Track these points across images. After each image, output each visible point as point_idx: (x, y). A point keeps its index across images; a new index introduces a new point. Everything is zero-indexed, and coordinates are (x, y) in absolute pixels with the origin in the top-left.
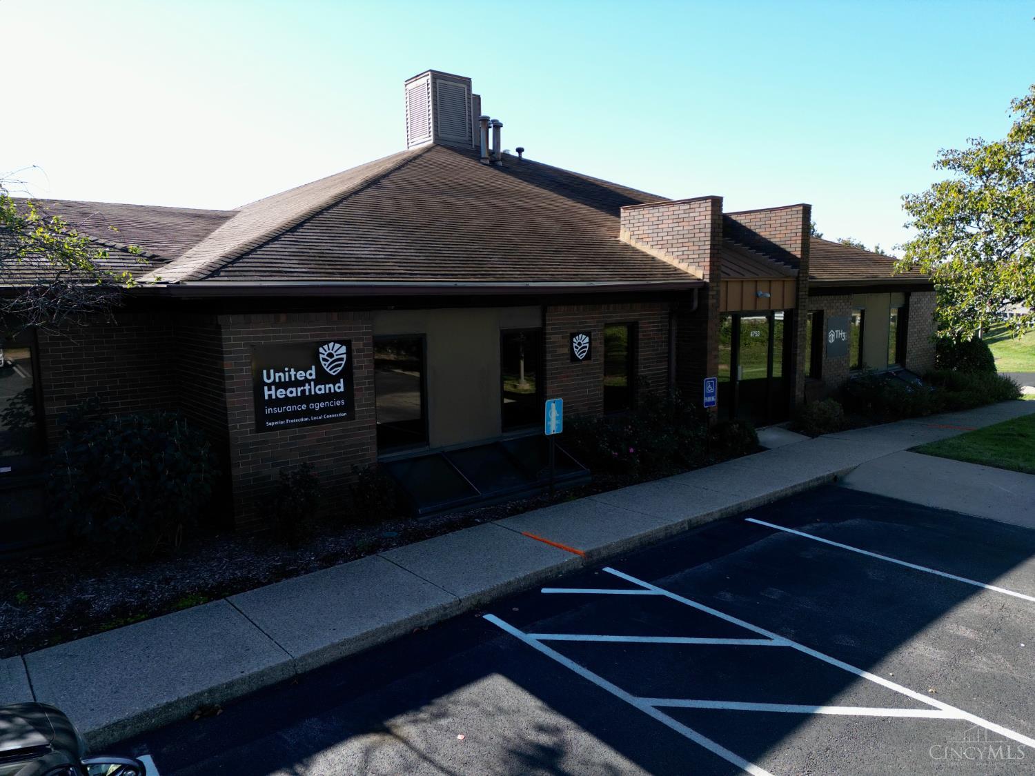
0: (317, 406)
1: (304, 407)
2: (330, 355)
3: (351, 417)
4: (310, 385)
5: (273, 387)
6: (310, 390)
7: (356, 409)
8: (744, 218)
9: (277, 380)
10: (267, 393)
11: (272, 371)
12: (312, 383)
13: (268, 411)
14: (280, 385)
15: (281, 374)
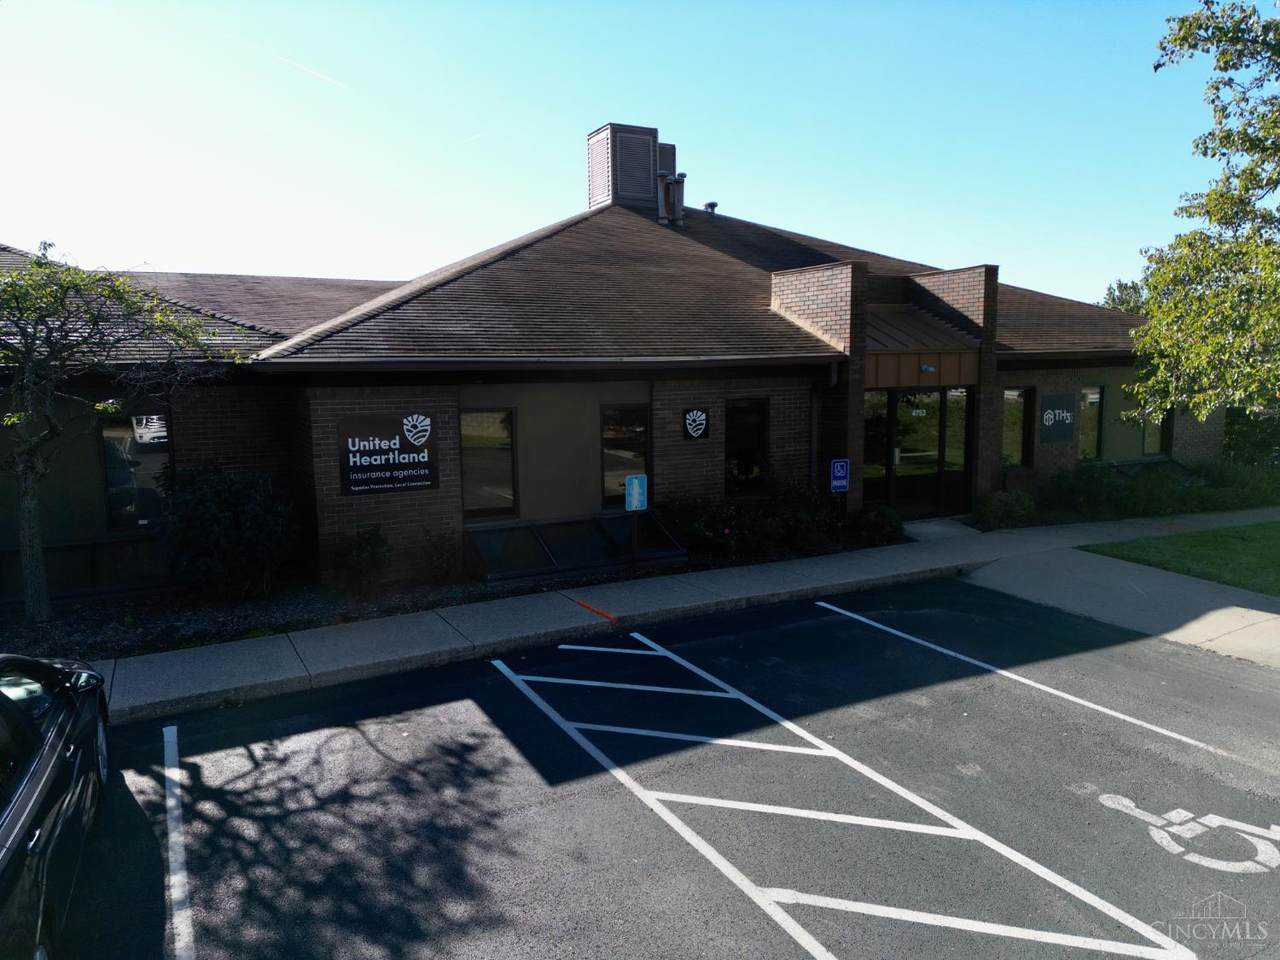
0: (402, 474)
1: (388, 474)
2: (415, 427)
3: (435, 485)
4: (394, 454)
5: (358, 455)
6: (394, 458)
7: (441, 479)
8: (926, 281)
9: (362, 448)
10: (352, 460)
11: (357, 440)
12: (396, 452)
13: (354, 476)
14: (364, 453)
15: (366, 443)
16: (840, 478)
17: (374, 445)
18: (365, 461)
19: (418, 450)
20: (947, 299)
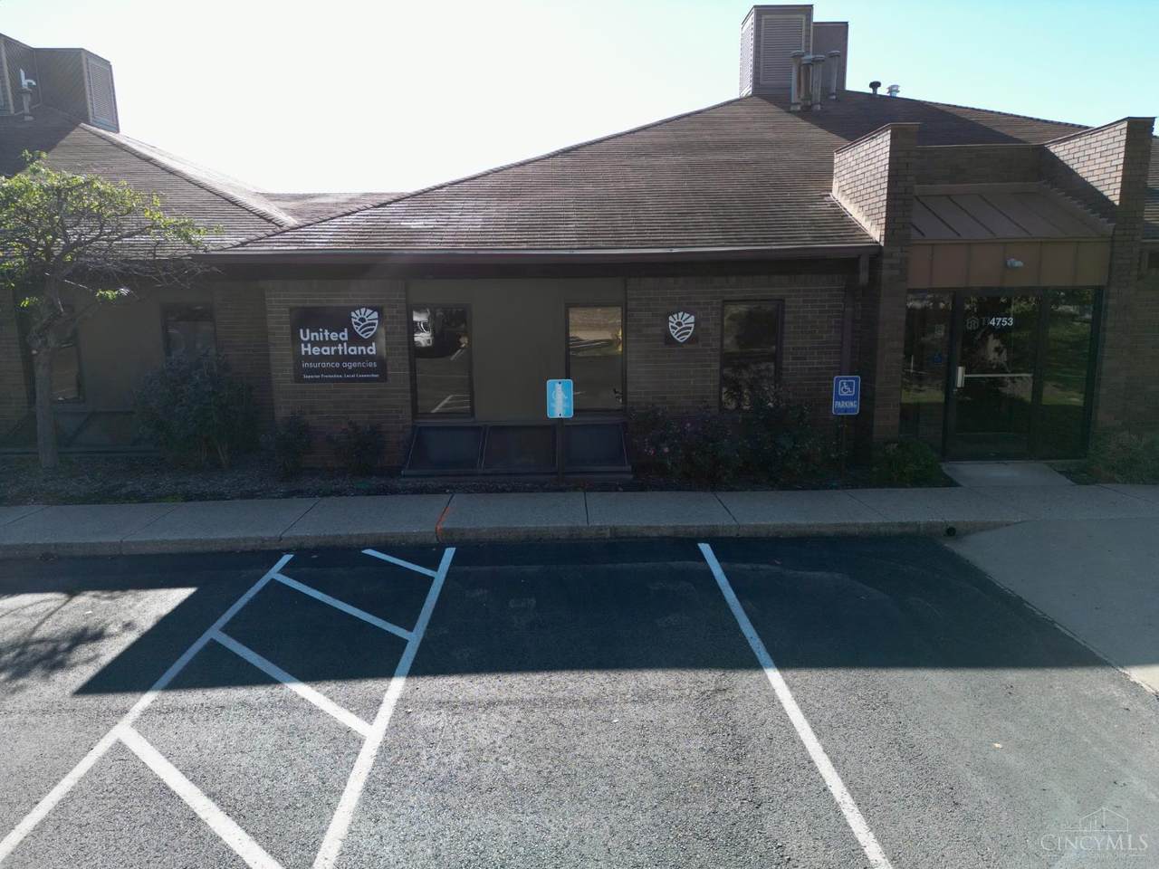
0: (350, 366)
1: (338, 365)
2: (362, 320)
4: (343, 345)
5: (309, 345)
6: (343, 350)
7: (389, 373)
8: (1062, 148)
9: (312, 339)
10: (303, 349)
11: (308, 331)
13: (305, 365)
15: (316, 334)
16: (846, 399)
17: (324, 336)
18: (316, 351)
19: (367, 343)
20: (1082, 171)
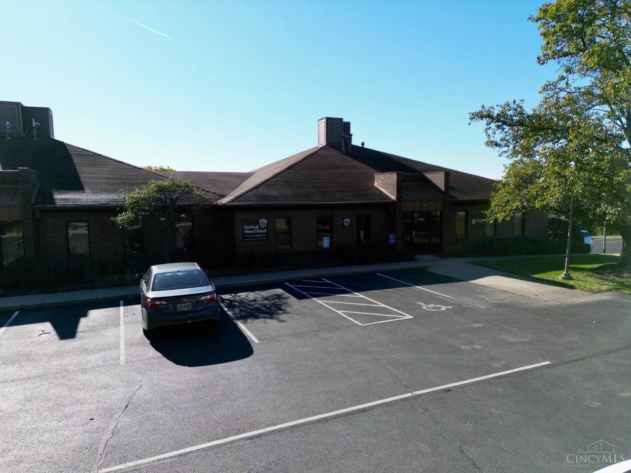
0: (258, 236)
1: (255, 236)
2: (262, 222)
7: (269, 238)
8: (428, 176)
9: (248, 228)
10: (245, 231)
12: (257, 230)
13: (246, 236)
16: (392, 240)
17: (251, 227)
18: (249, 232)
19: (264, 229)
20: (434, 182)
